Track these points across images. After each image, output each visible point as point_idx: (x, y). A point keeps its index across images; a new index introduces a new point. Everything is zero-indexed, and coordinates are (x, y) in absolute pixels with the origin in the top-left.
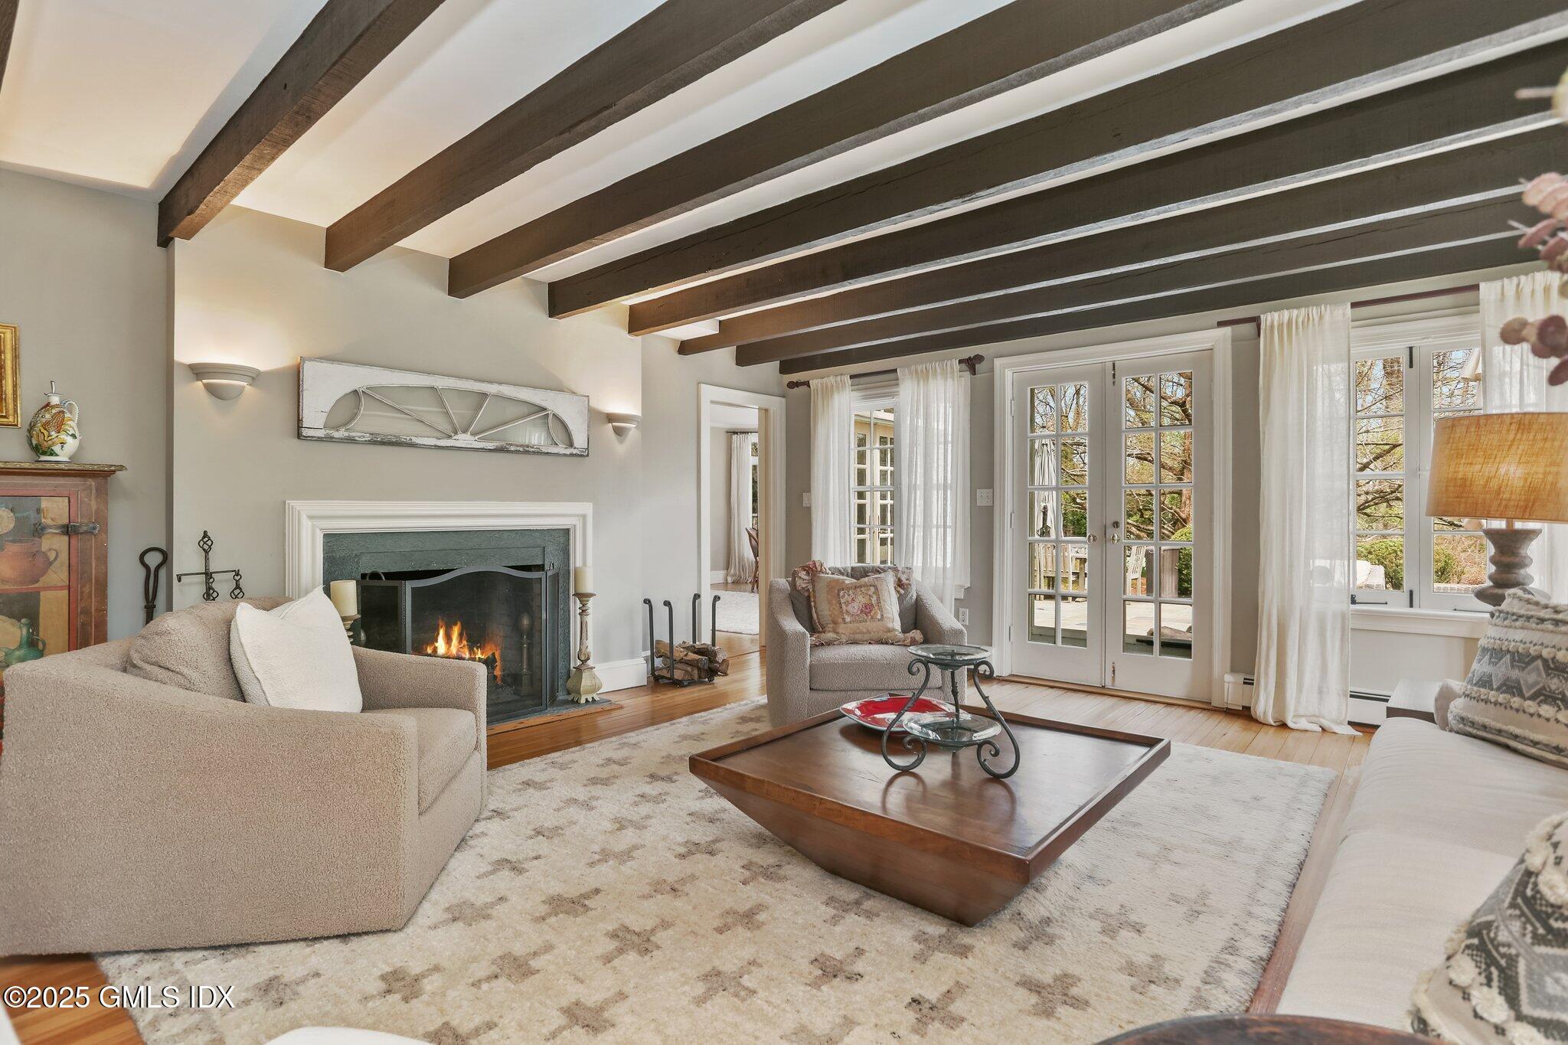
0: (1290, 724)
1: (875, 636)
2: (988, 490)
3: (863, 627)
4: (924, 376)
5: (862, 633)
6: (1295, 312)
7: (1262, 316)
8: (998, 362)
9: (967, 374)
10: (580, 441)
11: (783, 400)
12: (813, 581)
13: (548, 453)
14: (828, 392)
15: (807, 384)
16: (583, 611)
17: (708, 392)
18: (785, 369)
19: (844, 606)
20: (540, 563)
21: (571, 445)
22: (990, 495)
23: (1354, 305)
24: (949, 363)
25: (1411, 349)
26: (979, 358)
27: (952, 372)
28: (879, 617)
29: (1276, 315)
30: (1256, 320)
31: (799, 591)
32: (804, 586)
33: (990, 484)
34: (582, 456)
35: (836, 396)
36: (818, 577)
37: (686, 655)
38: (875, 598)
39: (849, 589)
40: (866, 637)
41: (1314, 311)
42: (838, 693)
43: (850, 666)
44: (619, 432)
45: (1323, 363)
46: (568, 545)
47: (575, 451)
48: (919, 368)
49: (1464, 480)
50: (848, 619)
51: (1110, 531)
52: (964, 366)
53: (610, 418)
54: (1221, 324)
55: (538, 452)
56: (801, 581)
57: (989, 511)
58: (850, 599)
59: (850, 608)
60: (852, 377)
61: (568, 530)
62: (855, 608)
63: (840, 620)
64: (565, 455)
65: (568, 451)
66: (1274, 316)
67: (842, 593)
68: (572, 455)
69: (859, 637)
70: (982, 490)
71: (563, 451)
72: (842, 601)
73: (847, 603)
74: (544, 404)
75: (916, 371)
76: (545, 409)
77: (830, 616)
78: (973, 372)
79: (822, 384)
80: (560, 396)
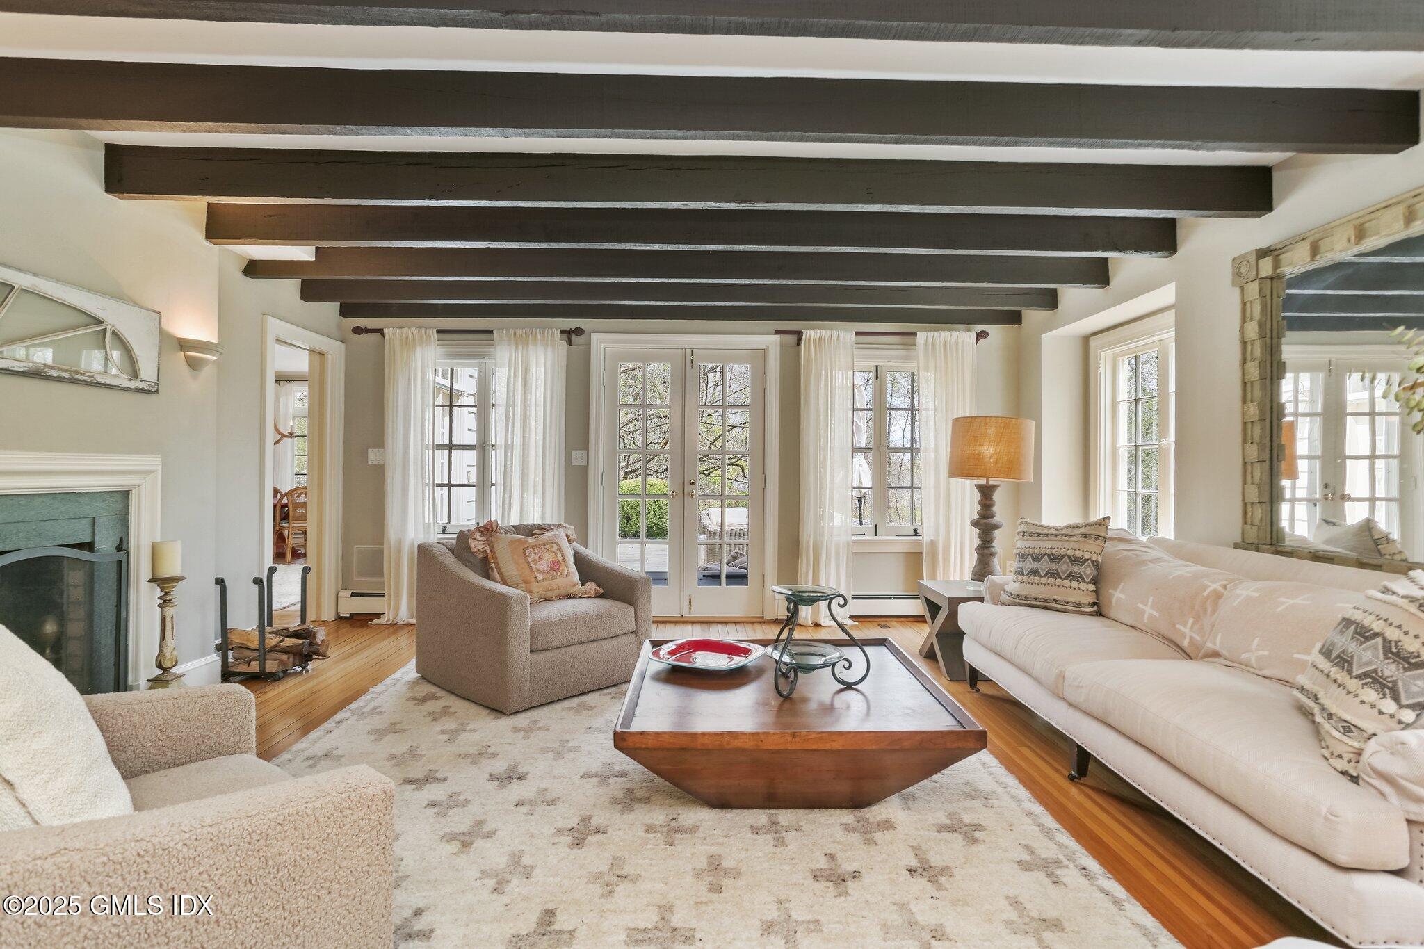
0: (823, 624)
1: (564, 592)
2: (582, 451)
3: (553, 583)
4: (522, 341)
5: (553, 590)
6: (824, 332)
7: (804, 332)
8: (595, 337)
9: (564, 344)
10: (148, 372)
11: (343, 345)
12: (489, 543)
13: (105, 384)
14: (409, 344)
15: (380, 331)
16: (165, 601)
17: (275, 327)
18: (346, 311)
19: (532, 564)
20: (88, 540)
21: (135, 375)
22: (585, 455)
23: (857, 333)
24: (550, 331)
25: (877, 366)
26: (579, 332)
27: (553, 341)
28: (566, 573)
29: (812, 332)
30: (799, 334)
31: (473, 553)
32: (480, 547)
33: (585, 445)
34: (150, 392)
35: (419, 349)
36: (497, 537)
37: (282, 641)
38: (559, 555)
39: (534, 547)
40: (556, 593)
41: (835, 333)
42: (556, 651)
43: (565, 623)
44: (193, 364)
45: (839, 370)
46: (127, 513)
47: (141, 385)
48: (519, 332)
49: (979, 455)
50: (540, 577)
51: (688, 488)
52: (565, 336)
53: (183, 345)
54: (777, 332)
55: (92, 382)
56: (476, 542)
57: (584, 470)
58: (537, 557)
59: (539, 566)
60: (439, 331)
61: (126, 494)
62: (544, 565)
63: (533, 579)
64: (128, 389)
65: (133, 384)
66: (813, 333)
67: (527, 552)
68: (137, 390)
69: (549, 594)
70: (578, 451)
71: (125, 384)
72: (530, 559)
73: (535, 562)
74: (100, 314)
75: (515, 334)
76: (100, 322)
77: (521, 576)
78: (570, 343)
79: (401, 335)
80: (124, 308)
